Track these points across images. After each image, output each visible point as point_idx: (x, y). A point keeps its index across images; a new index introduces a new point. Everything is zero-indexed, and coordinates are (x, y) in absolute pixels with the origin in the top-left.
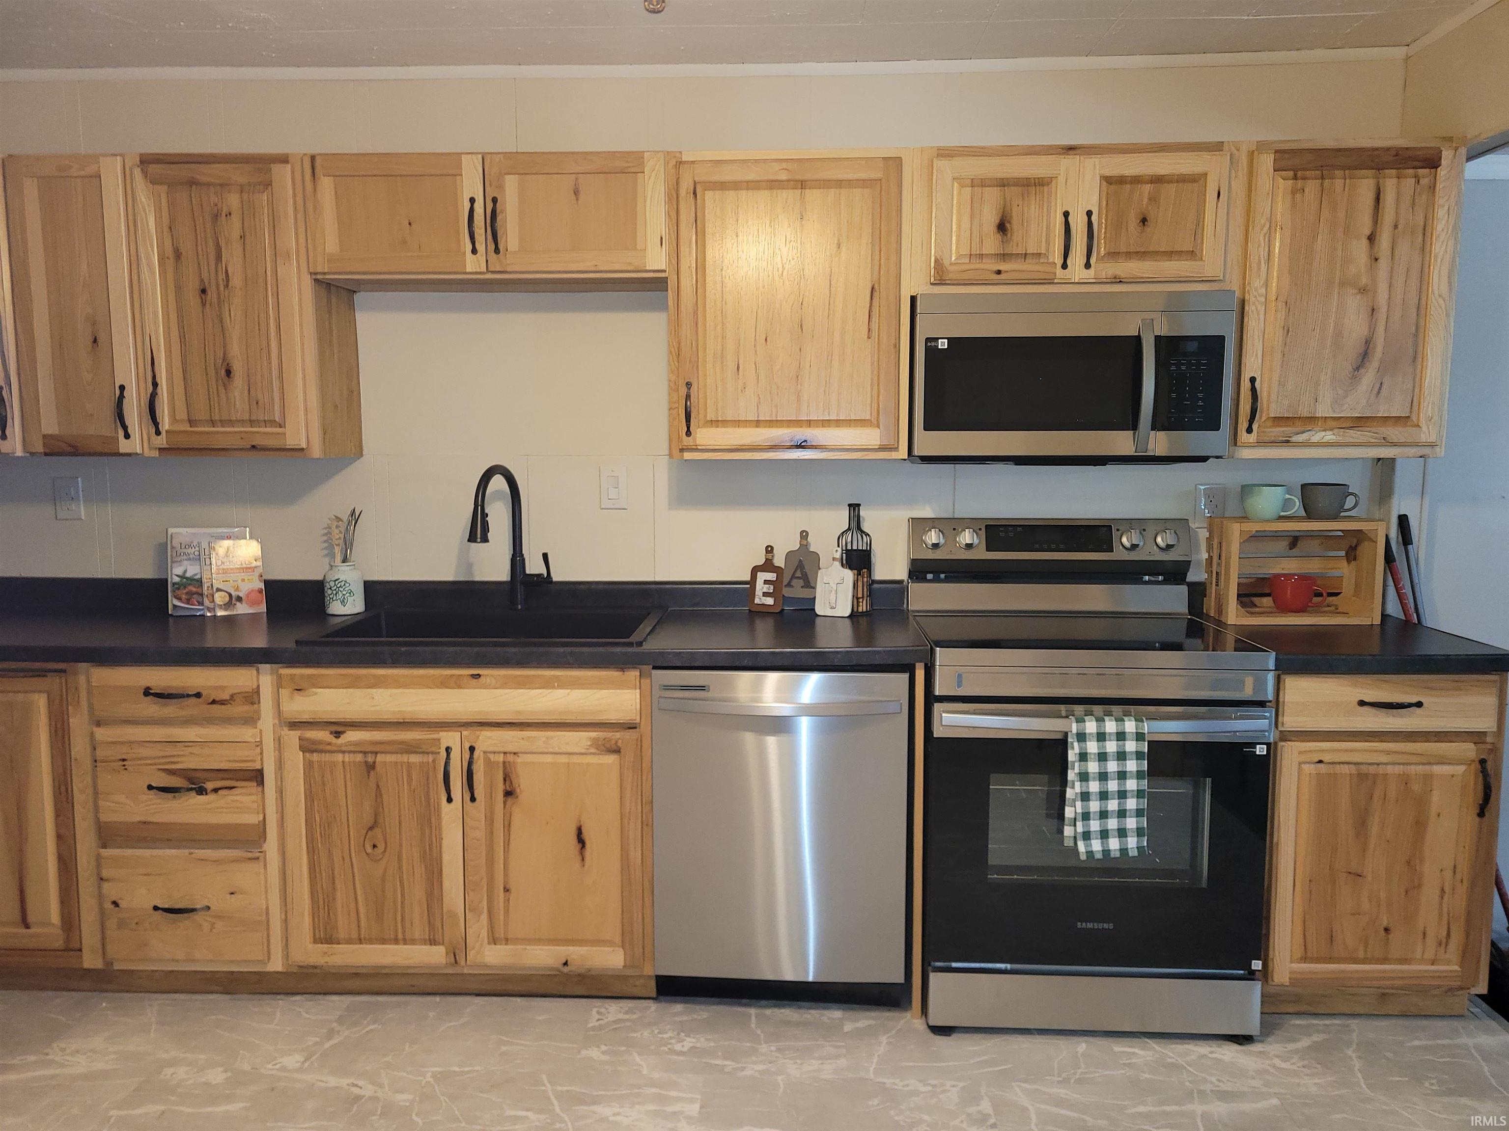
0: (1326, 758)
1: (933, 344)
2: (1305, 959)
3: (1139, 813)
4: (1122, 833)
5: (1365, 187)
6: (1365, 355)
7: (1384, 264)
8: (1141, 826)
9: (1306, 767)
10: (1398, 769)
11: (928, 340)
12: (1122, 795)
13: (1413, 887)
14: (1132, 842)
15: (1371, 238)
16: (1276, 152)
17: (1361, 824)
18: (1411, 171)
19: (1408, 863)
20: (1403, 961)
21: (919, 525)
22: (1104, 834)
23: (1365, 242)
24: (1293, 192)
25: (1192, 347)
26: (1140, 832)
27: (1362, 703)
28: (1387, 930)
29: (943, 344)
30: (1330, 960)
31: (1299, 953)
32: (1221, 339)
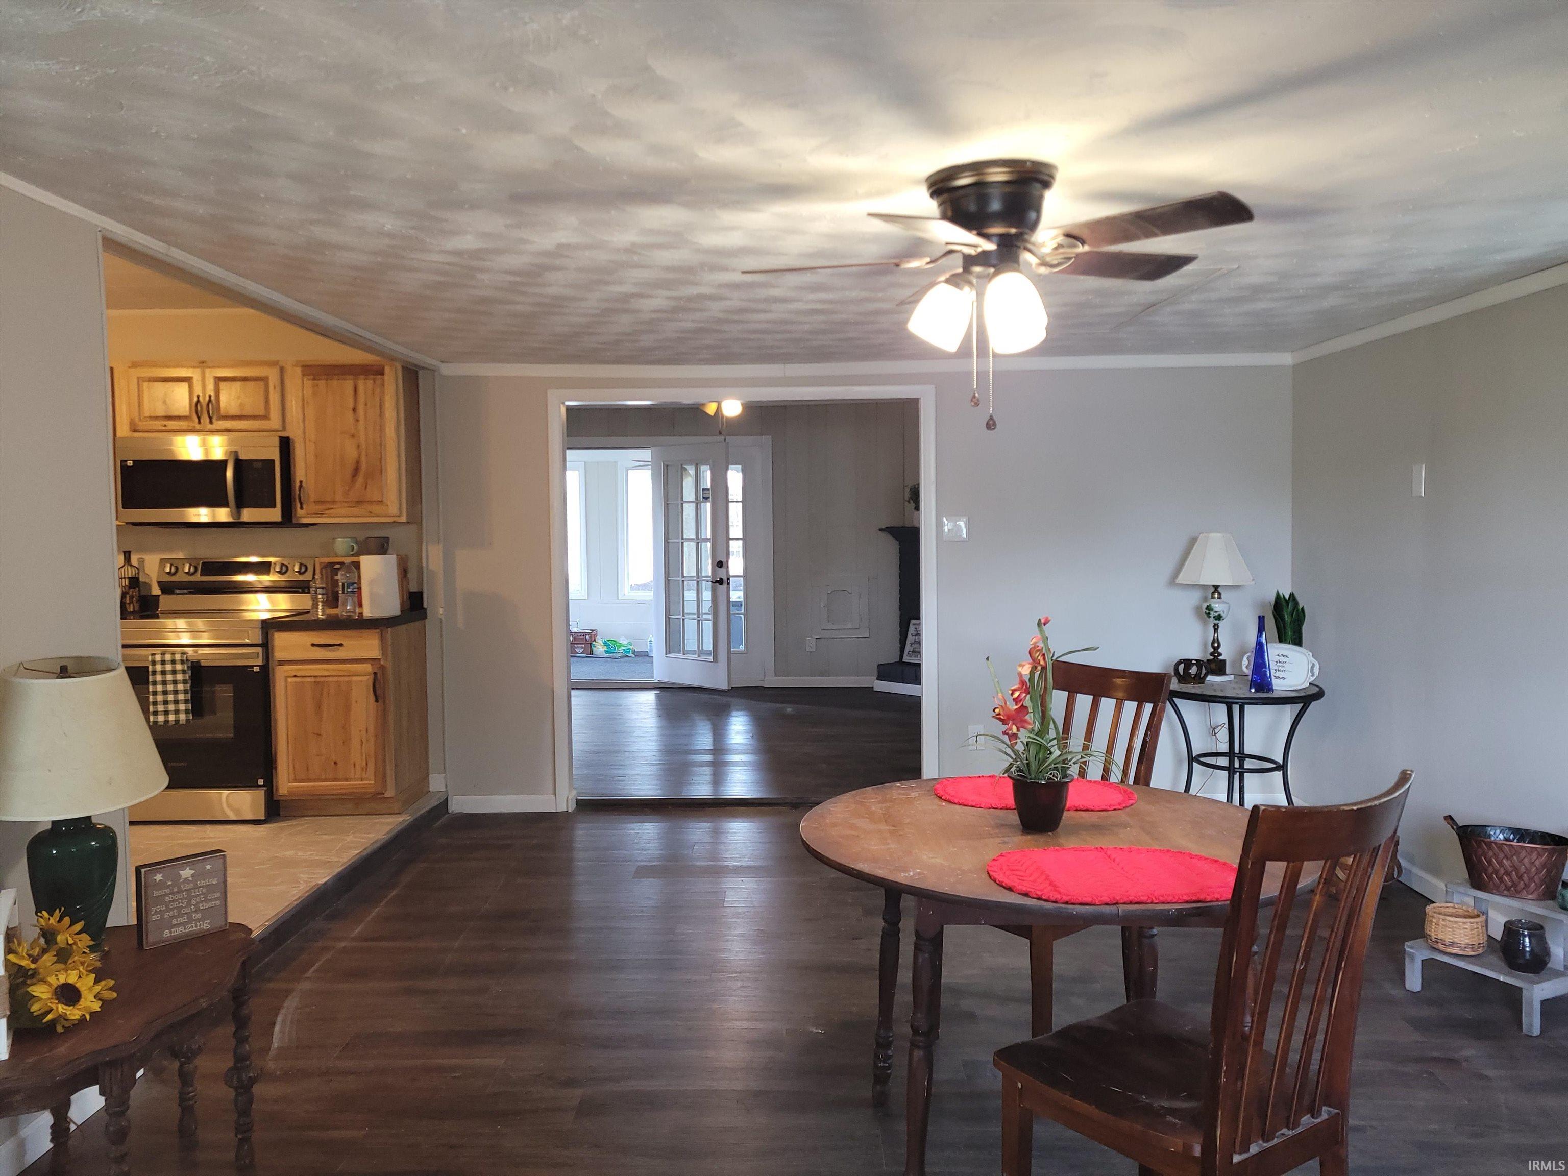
0: (299, 674)
1: (125, 463)
2: (296, 780)
3: (186, 702)
4: (177, 712)
5: (349, 384)
6: (356, 470)
7: (362, 422)
8: (187, 708)
9: (290, 680)
10: (335, 679)
11: (122, 461)
12: (176, 692)
13: (346, 741)
14: (182, 717)
15: (354, 410)
16: (303, 366)
17: (319, 706)
18: (372, 377)
19: (343, 727)
20: (346, 780)
21: (163, 562)
22: (166, 713)
23: (351, 412)
24: (313, 386)
25: (260, 465)
26: (187, 712)
27: (313, 645)
28: (335, 763)
29: (130, 463)
30: (309, 780)
31: (292, 776)
32: (273, 461)
